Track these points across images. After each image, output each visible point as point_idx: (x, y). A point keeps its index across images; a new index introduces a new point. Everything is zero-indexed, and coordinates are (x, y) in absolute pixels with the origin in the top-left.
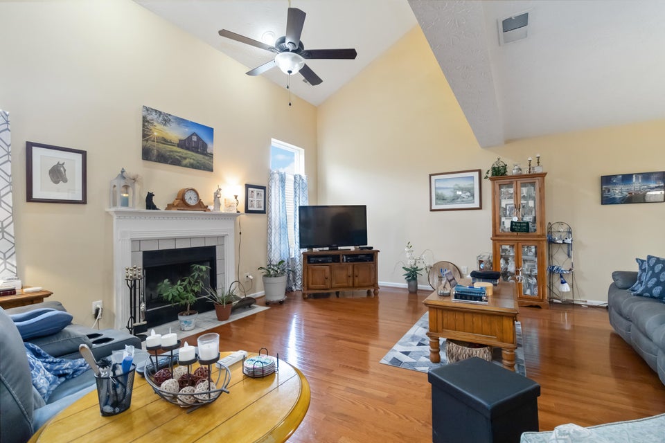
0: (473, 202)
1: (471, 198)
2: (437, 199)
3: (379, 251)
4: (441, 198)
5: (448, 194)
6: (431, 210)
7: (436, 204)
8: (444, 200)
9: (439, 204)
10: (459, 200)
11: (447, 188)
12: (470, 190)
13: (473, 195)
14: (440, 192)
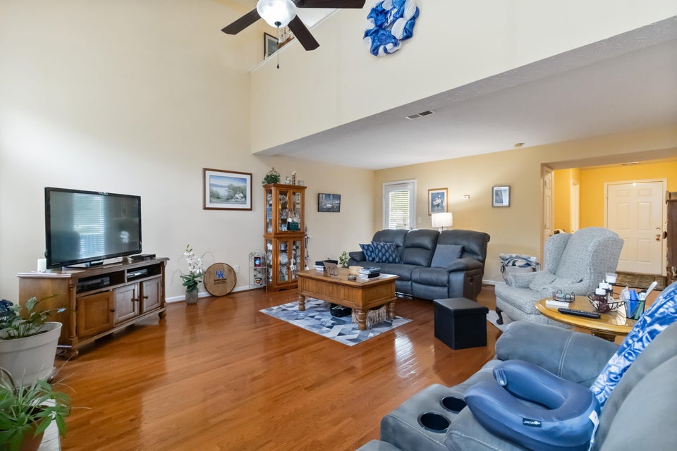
0: (245, 204)
1: (244, 199)
2: (211, 196)
3: (168, 259)
4: (215, 196)
5: (223, 192)
6: (205, 208)
7: (210, 202)
8: (218, 198)
9: (214, 202)
10: (233, 200)
11: (221, 186)
12: (243, 191)
13: (245, 197)
14: (215, 189)
